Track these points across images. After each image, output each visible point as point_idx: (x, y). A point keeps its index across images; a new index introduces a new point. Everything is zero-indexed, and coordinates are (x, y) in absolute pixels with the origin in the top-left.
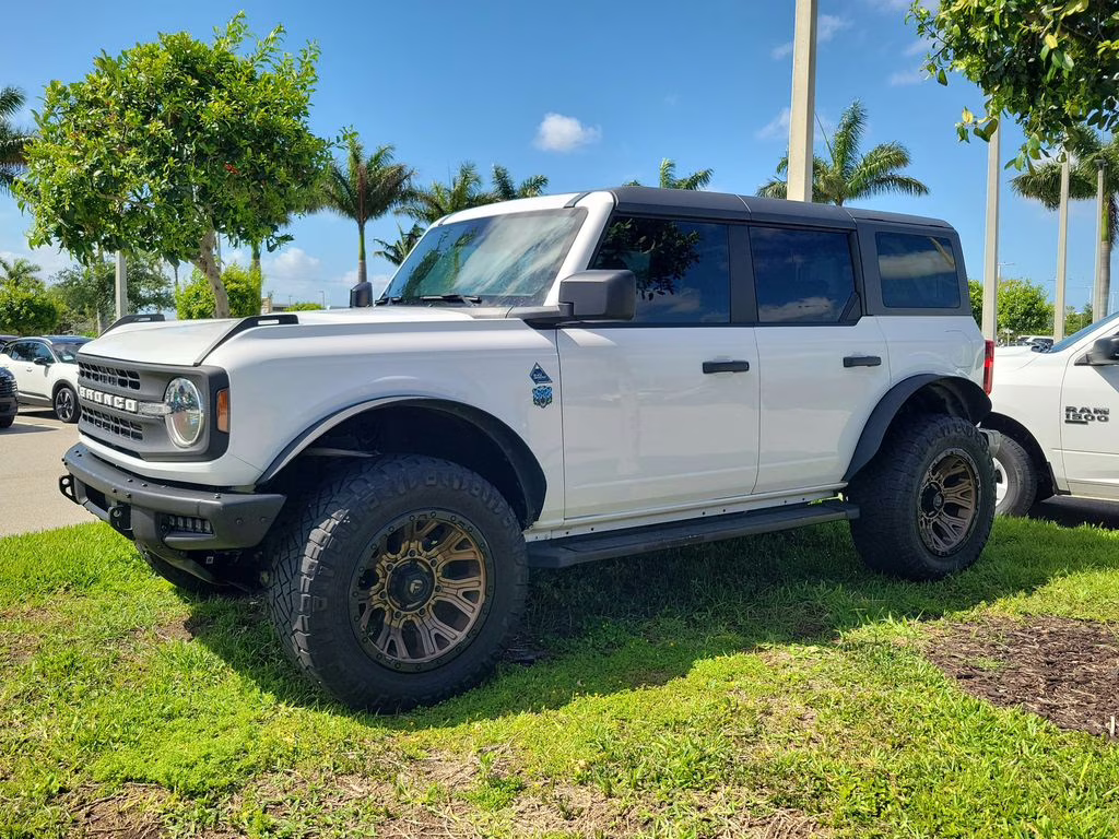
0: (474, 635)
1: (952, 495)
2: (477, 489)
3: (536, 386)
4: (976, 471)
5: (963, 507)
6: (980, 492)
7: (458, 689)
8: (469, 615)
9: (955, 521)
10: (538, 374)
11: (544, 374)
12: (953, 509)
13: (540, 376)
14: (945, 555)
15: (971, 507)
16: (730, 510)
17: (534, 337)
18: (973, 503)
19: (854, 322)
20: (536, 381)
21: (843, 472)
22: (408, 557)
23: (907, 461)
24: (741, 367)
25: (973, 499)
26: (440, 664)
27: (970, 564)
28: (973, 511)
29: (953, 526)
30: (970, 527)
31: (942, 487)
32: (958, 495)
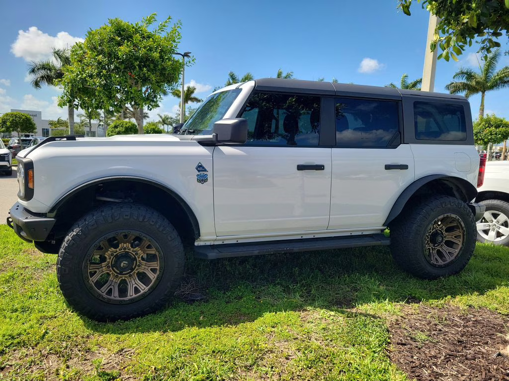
0: (152, 290)
1: (449, 237)
2: (153, 221)
3: (199, 173)
4: (463, 225)
5: (455, 243)
6: (465, 237)
7: (142, 314)
8: (152, 279)
9: (451, 250)
10: (200, 168)
11: (203, 168)
12: (450, 244)
13: (201, 169)
14: (440, 267)
15: (460, 244)
16: (317, 236)
17: (202, 150)
18: (461, 242)
19: (395, 147)
20: (199, 171)
21: (384, 222)
22: (123, 250)
23: (418, 218)
24: (320, 168)
25: (461, 240)
26: (132, 301)
27: (457, 273)
28: (460, 246)
29: (449, 252)
30: (458, 254)
31: (444, 232)
32: (453, 237)
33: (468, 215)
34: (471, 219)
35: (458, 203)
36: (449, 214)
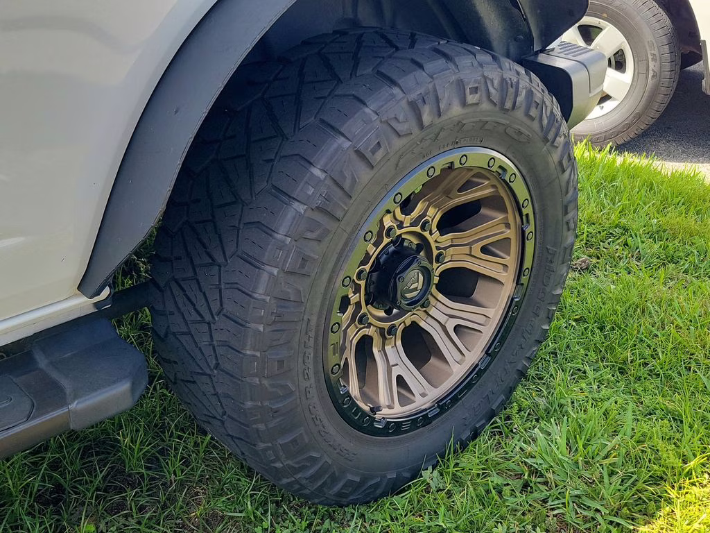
1: (456, 253)
4: (522, 193)
5: (485, 277)
6: (529, 244)
15: (508, 278)
18: (512, 269)
25: (511, 260)
28: (508, 289)
31: (434, 238)
32: (476, 250)
33: (546, 140)
34: (555, 157)
35: (503, 80)
36: (454, 157)
